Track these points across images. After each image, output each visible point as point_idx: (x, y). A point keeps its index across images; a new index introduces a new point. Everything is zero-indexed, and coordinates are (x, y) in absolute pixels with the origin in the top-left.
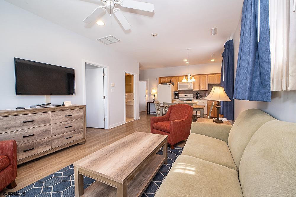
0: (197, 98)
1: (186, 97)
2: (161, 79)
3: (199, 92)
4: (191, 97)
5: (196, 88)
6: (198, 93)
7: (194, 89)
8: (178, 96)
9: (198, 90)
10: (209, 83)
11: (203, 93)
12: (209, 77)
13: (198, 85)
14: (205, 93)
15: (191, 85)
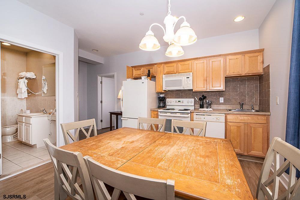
0: (202, 106)
1: (179, 104)
2: (134, 70)
3: (205, 94)
4: (190, 104)
5: (200, 87)
6: (203, 96)
7: (195, 87)
8: (165, 103)
9: (204, 89)
10: (227, 74)
11: (214, 96)
12: (228, 60)
13: (204, 80)
14: (218, 98)
15: (188, 80)
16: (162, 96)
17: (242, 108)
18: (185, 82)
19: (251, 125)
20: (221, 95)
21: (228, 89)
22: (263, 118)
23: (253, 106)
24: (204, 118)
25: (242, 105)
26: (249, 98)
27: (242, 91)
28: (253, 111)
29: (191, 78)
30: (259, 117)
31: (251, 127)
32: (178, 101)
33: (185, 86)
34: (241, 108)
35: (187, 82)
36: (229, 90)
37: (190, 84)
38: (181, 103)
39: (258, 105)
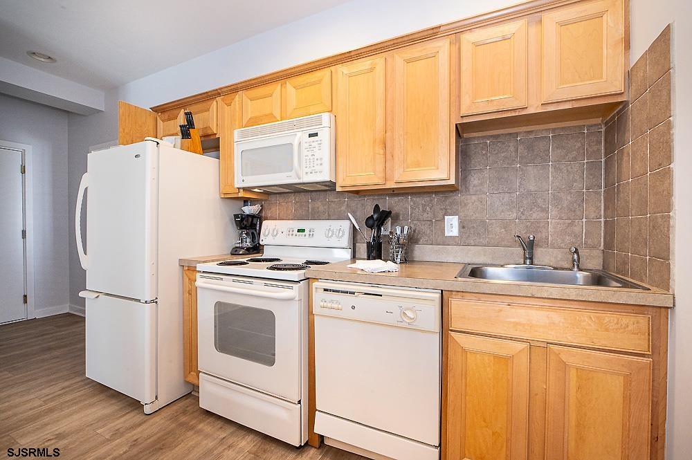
0: (373, 251)
1: (302, 240)
4: (333, 242)
9: (375, 181)
10: (463, 113)
11: (424, 211)
12: (466, 49)
13: (375, 141)
14: (440, 215)
15: (313, 144)
16: (249, 210)
17: (531, 259)
18: (305, 152)
19: (564, 358)
20: (451, 204)
21: (476, 182)
22: (629, 320)
23: (576, 251)
24: (353, 308)
25: (529, 247)
26: (561, 218)
27: (532, 188)
28: (580, 275)
29: (325, 135)
30: (610, 318)
31: (564, 366)
32: (299, 231)
33: (306, 170)
34: (528, 261)
35: (310, 153)
36: (481, 184)
37: (319, 162)
38: (307, 236)
39: (602, 247)
